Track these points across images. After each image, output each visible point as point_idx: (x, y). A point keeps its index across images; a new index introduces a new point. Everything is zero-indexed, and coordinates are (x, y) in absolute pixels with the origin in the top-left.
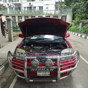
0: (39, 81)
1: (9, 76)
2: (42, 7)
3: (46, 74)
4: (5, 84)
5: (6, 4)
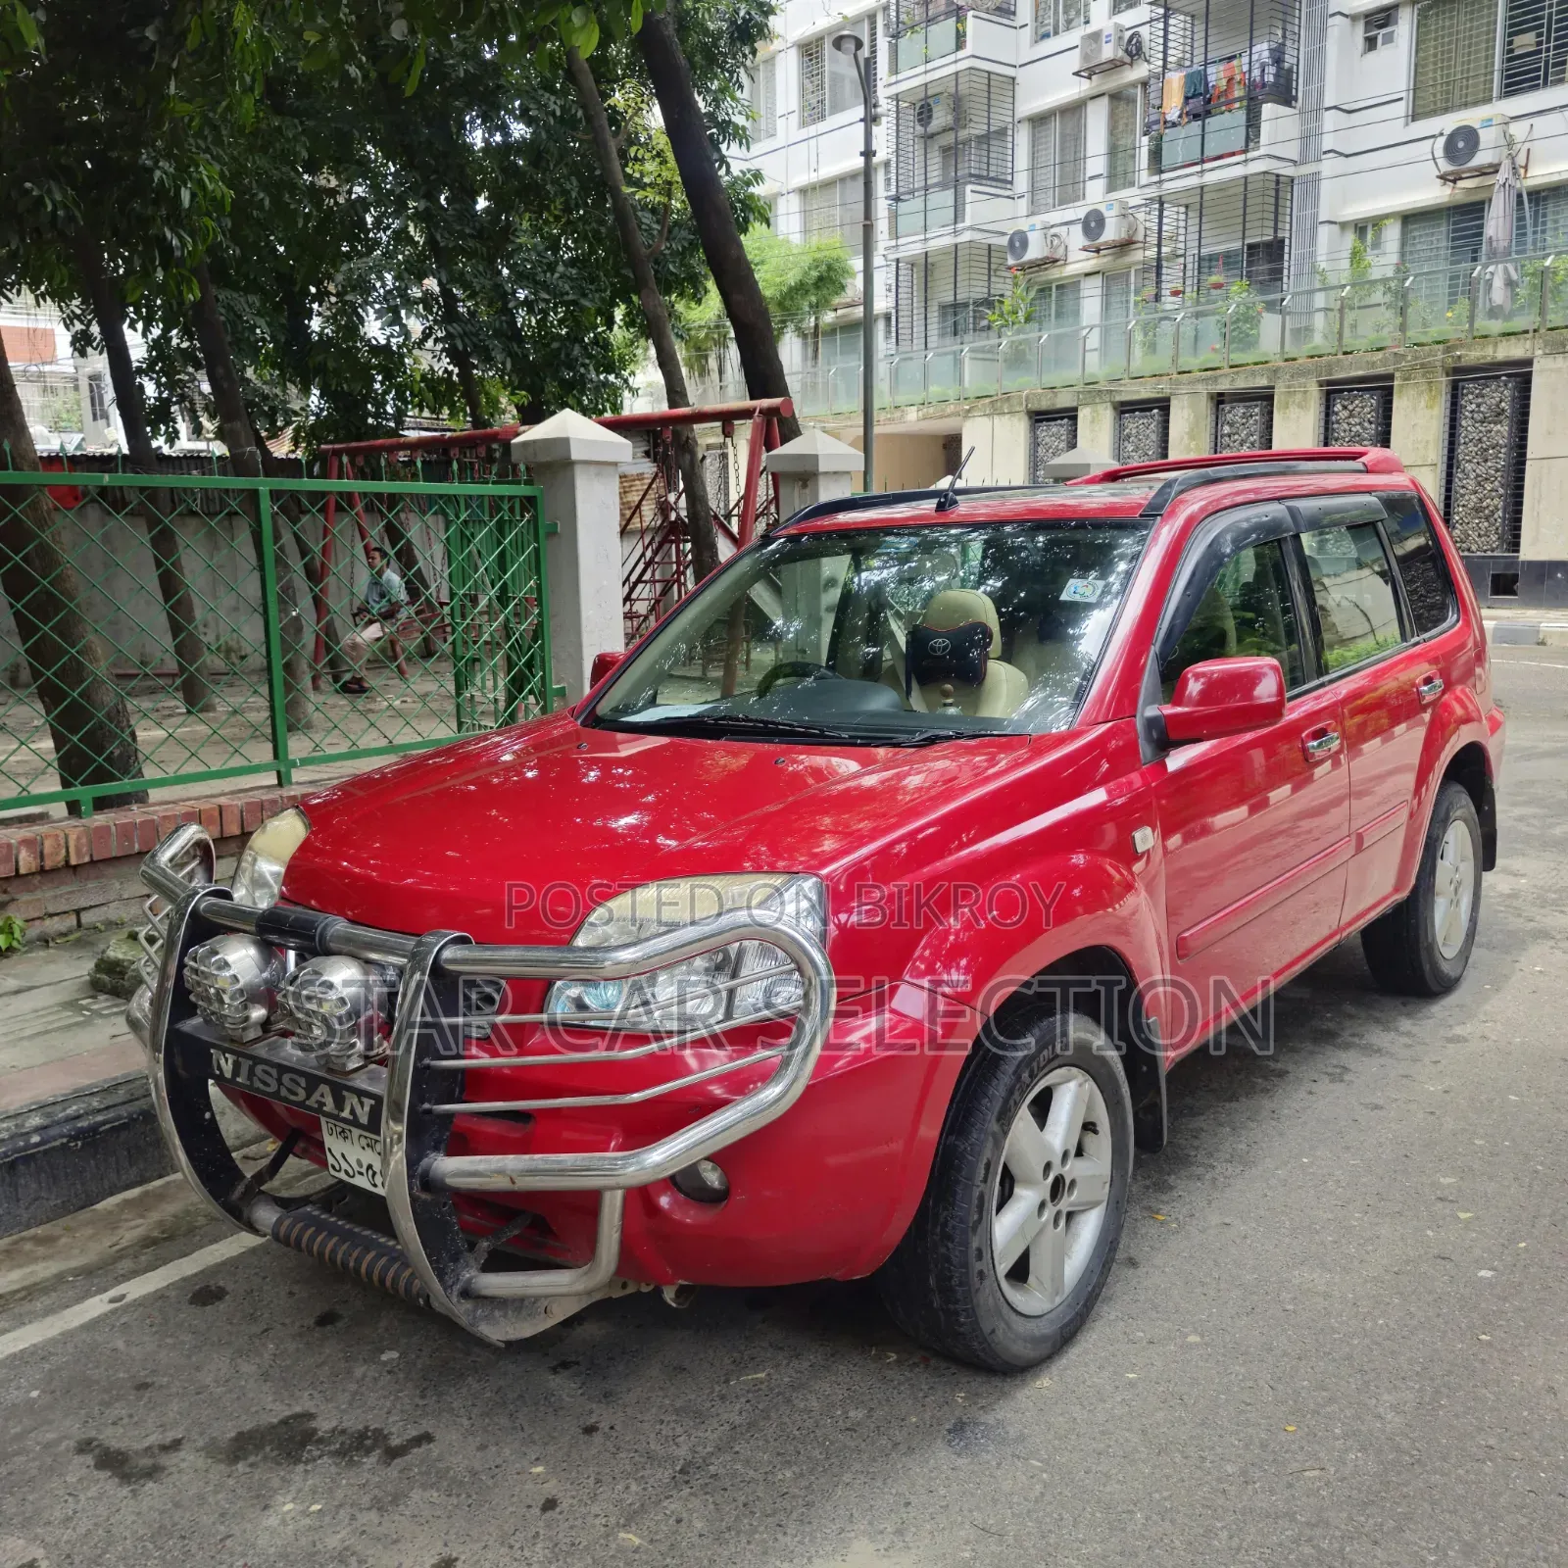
5: (1066, 223)
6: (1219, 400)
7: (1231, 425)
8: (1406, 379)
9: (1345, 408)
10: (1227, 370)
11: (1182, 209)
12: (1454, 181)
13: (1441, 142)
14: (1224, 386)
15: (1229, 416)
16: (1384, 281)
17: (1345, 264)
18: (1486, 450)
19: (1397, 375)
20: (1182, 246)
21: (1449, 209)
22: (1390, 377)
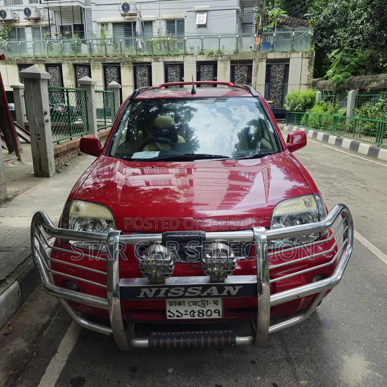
0: (175, 341)
1: (40, 326)
2: (181, 21)
3: (205, 310)
4: (25, 361)
5: (17, 10)
6: (76, 66)
7: (80, 72)
8: (124, 64)
9: (109, 70)
10: (76, 58)
11: (53, 12)
12: (124, 16)
13: (121, 6)
14: (76, 62)
15: (79, 70)
16: (111, 39)
17: (100, 33)
18: (143, 83)
19: (121, 63)
20: (55, 22)
21: (123, 23)
22: (119, 64)
